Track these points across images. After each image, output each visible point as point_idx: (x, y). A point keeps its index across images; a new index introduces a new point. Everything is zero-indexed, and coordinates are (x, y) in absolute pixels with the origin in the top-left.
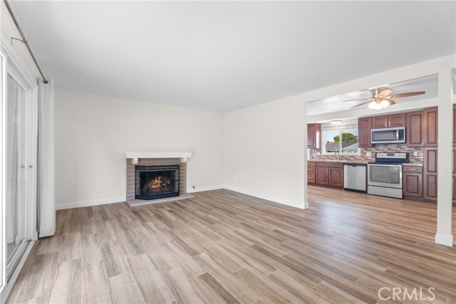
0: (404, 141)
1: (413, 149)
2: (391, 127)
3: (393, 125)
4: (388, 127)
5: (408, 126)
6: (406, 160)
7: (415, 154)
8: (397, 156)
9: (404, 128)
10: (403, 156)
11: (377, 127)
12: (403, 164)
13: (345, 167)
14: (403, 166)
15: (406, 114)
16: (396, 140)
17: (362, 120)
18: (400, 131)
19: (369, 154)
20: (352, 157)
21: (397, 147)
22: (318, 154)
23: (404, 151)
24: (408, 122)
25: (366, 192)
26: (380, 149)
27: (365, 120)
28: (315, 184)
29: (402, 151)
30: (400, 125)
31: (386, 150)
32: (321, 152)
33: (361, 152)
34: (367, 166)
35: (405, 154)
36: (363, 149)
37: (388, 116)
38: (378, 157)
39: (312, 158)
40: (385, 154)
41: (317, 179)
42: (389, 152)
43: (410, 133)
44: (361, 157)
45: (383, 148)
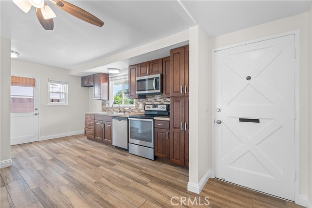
0: (159, 91)
3: (152, 73)
4: (149, 74)
5: (164, 74)
6: (166, 113)
8: (159, 108)
9: (159, 75)
10: (164, 108)
11: (142, 75)
12: (155, 118)
13: (114, 121)
14: (154, 120)
15: (162, 59)
16: (154, 90)
17: (131, 67)
18: (156, 79)
19: (141, 106)
20: (130, 108)
21: (161, 98)
22: (107, 106)
23: (166, 103)
24: (164, 69)
25: (127, 150)
26: (149, 100)
27: (134, 67)
28: (94, 140)
29: (164, 103)
30: (157, 72)
31: (153, 101)
32: (109, 104)
33: (136, 104)
34: (128, 120)
35: (165, 106)
36: (137, 100)
37: (149, 62)
38: (146, 109)
39: (104, 110)
40: (151, 106)
41: (95, 134)
42: (155, 103)
43: (166, 82)
44: (136, 109)
45: (151, 100)
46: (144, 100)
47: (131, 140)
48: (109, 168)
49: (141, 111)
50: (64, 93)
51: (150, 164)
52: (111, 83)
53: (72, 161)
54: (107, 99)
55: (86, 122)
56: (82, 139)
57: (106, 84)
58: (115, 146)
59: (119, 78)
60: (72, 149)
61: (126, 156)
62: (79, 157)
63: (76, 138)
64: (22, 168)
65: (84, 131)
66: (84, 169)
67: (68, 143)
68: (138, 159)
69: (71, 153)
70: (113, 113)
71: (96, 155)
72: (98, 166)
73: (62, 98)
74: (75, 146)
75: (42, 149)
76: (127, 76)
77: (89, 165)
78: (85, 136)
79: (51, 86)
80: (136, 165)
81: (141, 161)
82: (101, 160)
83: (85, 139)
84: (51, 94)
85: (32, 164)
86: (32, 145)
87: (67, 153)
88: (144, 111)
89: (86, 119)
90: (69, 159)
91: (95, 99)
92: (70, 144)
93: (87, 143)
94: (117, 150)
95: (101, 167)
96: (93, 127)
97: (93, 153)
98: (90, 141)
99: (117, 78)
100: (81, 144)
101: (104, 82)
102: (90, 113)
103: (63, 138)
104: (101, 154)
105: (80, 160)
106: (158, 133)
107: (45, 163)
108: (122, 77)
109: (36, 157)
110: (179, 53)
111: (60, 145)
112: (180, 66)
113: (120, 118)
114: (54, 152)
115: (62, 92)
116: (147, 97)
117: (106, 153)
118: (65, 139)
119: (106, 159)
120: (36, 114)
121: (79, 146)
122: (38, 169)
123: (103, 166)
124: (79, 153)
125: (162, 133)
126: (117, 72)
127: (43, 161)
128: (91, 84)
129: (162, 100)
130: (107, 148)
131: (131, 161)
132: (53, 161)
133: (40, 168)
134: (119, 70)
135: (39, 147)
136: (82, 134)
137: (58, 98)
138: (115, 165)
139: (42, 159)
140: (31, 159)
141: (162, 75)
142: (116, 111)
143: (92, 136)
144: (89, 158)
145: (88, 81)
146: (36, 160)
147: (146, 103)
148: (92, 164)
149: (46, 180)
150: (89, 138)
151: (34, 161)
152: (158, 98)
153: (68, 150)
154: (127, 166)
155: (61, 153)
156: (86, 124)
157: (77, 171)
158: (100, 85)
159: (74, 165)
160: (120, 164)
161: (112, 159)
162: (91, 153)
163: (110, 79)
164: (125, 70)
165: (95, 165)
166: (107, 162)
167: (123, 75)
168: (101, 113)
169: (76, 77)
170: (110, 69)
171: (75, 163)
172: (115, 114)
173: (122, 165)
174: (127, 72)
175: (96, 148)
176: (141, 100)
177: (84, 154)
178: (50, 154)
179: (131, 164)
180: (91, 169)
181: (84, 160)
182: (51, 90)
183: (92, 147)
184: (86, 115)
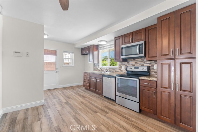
0: (143, 55)
1: (153, 63)
2: (134, 42)
3: (135, 41)
4: (132, 42)
5: (147, 40)
6: (148, 74)
7: (155, 67)
8: (140, 69)
9: (142, 42)
10: (145, 69)
11: (125, 43)
12: (140, 78)
13: (104, 78)
14: (139, 80)
15: (145, 29)
16: (137, 54)
17: (116, 39)
18: (140, 45)
19: (123, 67)
20: (114, 69)
21: (142, 61)
22: (97, 67)
23: (146, 65)
24: (147, 36)
25: (115, 101)
26: (130, 63)
27: (119, 38)
28: (89, 90)
29: (145, 65)
30: (141, 40)
31: (134, 64)
32: (98, 66)
33: (119, 66)
34: (115, 78)
35: (147, 67)
36: (120, 63)
37: (132, 33)
38: (128, 70)
39: (95, 70)
40: (133, 67)
41: (90, 86)
42: (136, 65)
43: (149, 47)
44: (119, 70)
45: (132, 62)
46: (126, 63)
47: (117, 94)
48: (104, 116)
49: (124, 71)
50: (71, 59)
51: (136, 116)
52: (100, 51)
53: (78, 105)
54: (97, 62)
55: (84, 77)
56: (82, 89)
57: (97, 52)
58: (105, 96)
59: (106, 47)
60: (77, 96)
61: (115, 105)
62: (82, 102)
63: (78, 88)
64: (50, 108)
65: (83, 83)
66: (87, 113)
67: (74, 91)
68: (124, 110)
69: (77, 99)
70: (102, 72)
71: (93, 102)
72: (96, 112)
73: (70, 62)
74: (79, 94)
75: (60, 94)
76: (113, 46)
77: (90, 111)
78: (84, 87)
79: (65, 55)
80: (125, 115)
81: (128, 112)
82: (97, 107)
83: (84, 88)
84: (65, 60)
85: (55, 105)
86: (55, 91)
87: (74, 98)
88: (126, 71)
89: (84, 75)
90: (76, 103)
91: (89, 62)
92: (76, 92)
93: (85, 91)
94: (107, 100)
95: (98, 114)
96: (88, 81)
97: (90, 100)
98: (87, 91)
99: (104, 48)
100: (82, 92)
101: (95, 51)
102: (87, 72)
103: (71, 87)
104: (96, 101)
105: (83, 106)
106: (144, 91)
107: (62, 105)
108: (108, 47)
109: (57, 100)
110: (169, 18)
111: (69, 92)
112: (169, 30)
113: (109, 76)
114: (66, 97)
115: (70, 58)
116: (128, 60)
117: (99, 101)
118: (72, 88)
119: (101, 107)
120: (57, 72)
121: (81, 93)
122: (58, 110)
123: (99, 113)
124: (81, 99)
125: (148, 91)
126: (105, 43)
127: (61, 103)
128: (87, 52)
129: (142, 63)
130: (99, 97)
131: (120, 111)
132: (67, 104)
133: (59, 108)
134: (106, 41)
135: (58, 92)
136: (81, 85)
137: (68, 62)
138: (108, 113)
139: (60, 102)
140: (54, 100)
141: (145, 42)
142: (104, 71)
143: (88, 88)
144: (88, 104)
145: (85, 51)
146: (57, 101)
147: (128, 65)
148: (91, 110)
149: (63, 120)
150: (86, 89)
151: (56, 103)
152: (139, 61)
153: (75, 96)
154: (118, 116)
155: (71, 98)
156: (84, 79)
157: (82, 114)
158: (93, 53)
159: (80, 109)
160: (112, 113)
161: (104, 107)
162: (89, 100)
163: (99, 49)
164: (111, 41)
165: (93, 111)
166: (101, 110)
167: (109, 45)
168: (93, 72)
169: (78, 48)
170: (100, 41)
171: (80, 107)
172: (103, 73)
173: (114, 114)
174: (113, 43)
175: (91, 96)
176: (123, 63)
177: (84, 100)
178: (65, 98)
179: (120, 113)
180: (92, 114)
181: (85, 105)
182: (64, 57)
183: (89, 95)
184: (84, 73)
